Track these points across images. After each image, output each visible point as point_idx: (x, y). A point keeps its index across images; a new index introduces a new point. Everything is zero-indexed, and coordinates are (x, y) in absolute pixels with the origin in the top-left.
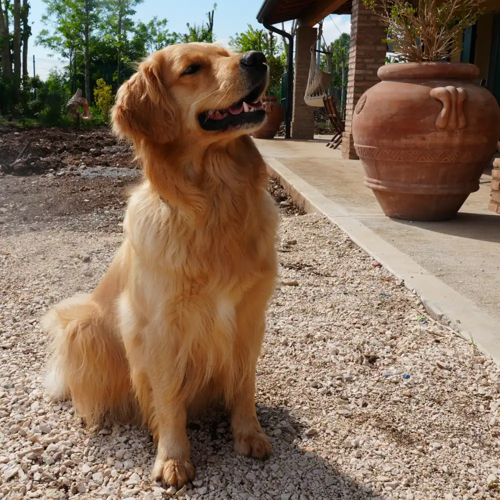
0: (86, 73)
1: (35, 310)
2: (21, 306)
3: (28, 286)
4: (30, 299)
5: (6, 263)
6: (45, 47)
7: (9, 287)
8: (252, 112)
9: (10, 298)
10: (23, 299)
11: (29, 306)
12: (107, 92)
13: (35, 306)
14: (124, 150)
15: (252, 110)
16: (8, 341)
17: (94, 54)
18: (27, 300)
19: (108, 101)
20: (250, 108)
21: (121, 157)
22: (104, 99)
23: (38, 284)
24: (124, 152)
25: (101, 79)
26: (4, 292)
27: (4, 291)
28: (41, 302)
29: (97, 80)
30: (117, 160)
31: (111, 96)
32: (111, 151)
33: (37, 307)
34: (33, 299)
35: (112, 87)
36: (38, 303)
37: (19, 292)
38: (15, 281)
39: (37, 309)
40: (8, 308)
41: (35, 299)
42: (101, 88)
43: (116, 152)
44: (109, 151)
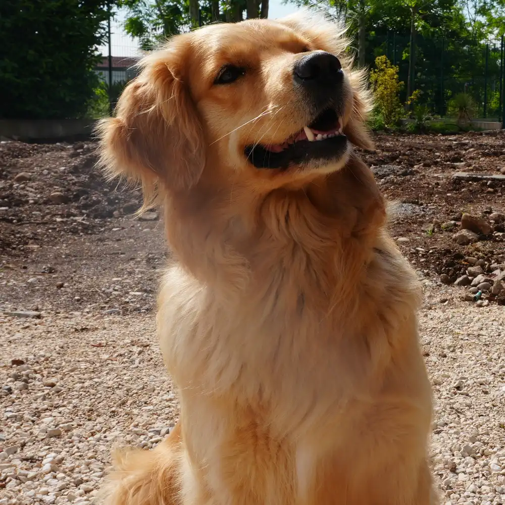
0: (360, 47)
1: (150, 445)
2: (129, 438)
3: (154, 401)
4: (147, 426)
5: (137, 361)
6: (299, 5)
7: (124, 403)
8: (319, 141)
9: (119, 422)
10: (136, 426)
11: (142, 437)
12: (392, 76)
13: (151, 438)
14: (400, 173)
15: (319, 137)
16: (85, 498)
17: (375, 17)
18: (143, 426)
19: (392, 92)
20: (316, 135)
21: (393, 183)
22: (386, 88)
23: (171, 400)
24: (399, 175)
25: (383, 57)
26: (113, 412)
27: (113, 409)
28: (163, 431)
29: (377, 58)
30: (387, 189)
31: (398, 83)
32: (380, 173)
33: (153, 440)
34: (153, 425)
35: (399, 69)
36: (158, 432)
37: (136, 411)
38: (137, 393)
39: (152, 443)
40: (108, 439)
41: (155, 425)
42: (382, 70)
43: (388, 175)
44: (377, 173)
